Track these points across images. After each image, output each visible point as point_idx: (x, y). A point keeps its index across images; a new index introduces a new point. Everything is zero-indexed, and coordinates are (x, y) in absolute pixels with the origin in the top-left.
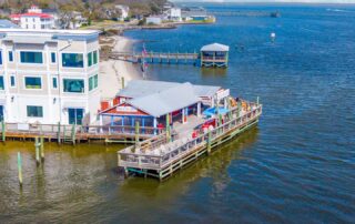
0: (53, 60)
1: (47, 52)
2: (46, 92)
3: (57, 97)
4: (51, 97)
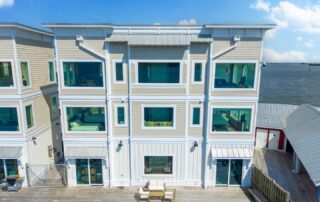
1: (187, 63)
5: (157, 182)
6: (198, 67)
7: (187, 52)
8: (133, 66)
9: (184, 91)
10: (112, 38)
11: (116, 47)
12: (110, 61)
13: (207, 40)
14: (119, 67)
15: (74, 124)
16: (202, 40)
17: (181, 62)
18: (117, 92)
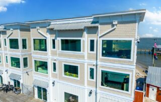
0: (92, 49)
1: (85, 39)
2: (82, 82)
3: (94, 89)
4: (87, 88)
6: (92, 42)
7: (85, 34)
8: (58, 41)
9: (83, 57)
11: (51, 31)
12: (49, 38)
13: (96, 25)
15: (39, 68)
16: (94, 25)
17: (82, 39)
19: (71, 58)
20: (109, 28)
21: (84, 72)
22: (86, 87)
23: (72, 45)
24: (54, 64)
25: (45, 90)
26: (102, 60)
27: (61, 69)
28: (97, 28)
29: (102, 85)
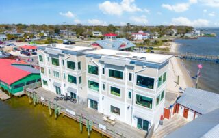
0: (130, 79)
1: (126, 72)
2: (123, 100)
3: (130, 105)
5: (113, 116)
6: (130, 75)
7: (126, 69)
8: (107, 70)
9: (124, 84)
10: (101, 59)
11: (102, 62)
12: (100, 67)
13: (133, 65)
14: (103, 69)
15: (92, 86)
16: (131, 65)
17: (124, 72)
18: (103, 78)
19: (115, 83)
20: (140, 68)
21: (125, 93)
22: (126, 103)
23: (116, 74)
24: (104, 85)
25: (96, 103)
26: (136, 88)
27: (108, 89)
28: (133, 67)
29: (136, 103)
